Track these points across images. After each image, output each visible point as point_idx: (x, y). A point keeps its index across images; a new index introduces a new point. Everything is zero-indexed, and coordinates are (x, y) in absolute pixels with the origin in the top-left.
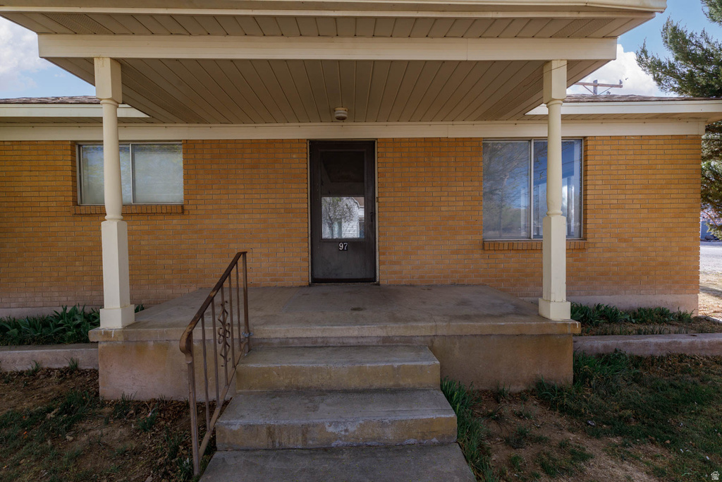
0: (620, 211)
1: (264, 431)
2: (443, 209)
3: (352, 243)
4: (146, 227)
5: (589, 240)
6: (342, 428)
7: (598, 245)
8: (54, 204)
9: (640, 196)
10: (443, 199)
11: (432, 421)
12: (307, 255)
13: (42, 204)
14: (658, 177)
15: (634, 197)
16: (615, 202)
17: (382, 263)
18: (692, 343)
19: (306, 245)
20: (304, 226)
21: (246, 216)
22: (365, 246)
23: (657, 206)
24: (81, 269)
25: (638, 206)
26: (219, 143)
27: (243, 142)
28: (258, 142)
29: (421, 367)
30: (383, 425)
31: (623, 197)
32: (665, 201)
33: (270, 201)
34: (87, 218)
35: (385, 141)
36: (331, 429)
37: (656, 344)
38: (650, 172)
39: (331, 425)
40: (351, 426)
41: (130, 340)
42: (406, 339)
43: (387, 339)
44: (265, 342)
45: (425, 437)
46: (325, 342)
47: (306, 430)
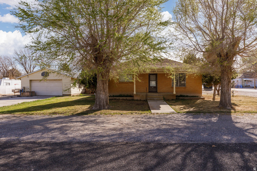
1: (150, 99)
3: (154, 87)
5: (186, 87)
11: (162, 98)
14: (196, 78)
16: (190, 82)
19: (148, 87)
20: (148, 85)
23: (196, 82)
25: (193, 82)
30: (158, 99)
37: (188, 98)
39: (155, 99)
40: (156, 99)
41: (137, 95)
42: (161, 95)
43: (159, 95)
44: (148, 95)
45: (161, 100)
46: (153, 95)
47: (153, 99)
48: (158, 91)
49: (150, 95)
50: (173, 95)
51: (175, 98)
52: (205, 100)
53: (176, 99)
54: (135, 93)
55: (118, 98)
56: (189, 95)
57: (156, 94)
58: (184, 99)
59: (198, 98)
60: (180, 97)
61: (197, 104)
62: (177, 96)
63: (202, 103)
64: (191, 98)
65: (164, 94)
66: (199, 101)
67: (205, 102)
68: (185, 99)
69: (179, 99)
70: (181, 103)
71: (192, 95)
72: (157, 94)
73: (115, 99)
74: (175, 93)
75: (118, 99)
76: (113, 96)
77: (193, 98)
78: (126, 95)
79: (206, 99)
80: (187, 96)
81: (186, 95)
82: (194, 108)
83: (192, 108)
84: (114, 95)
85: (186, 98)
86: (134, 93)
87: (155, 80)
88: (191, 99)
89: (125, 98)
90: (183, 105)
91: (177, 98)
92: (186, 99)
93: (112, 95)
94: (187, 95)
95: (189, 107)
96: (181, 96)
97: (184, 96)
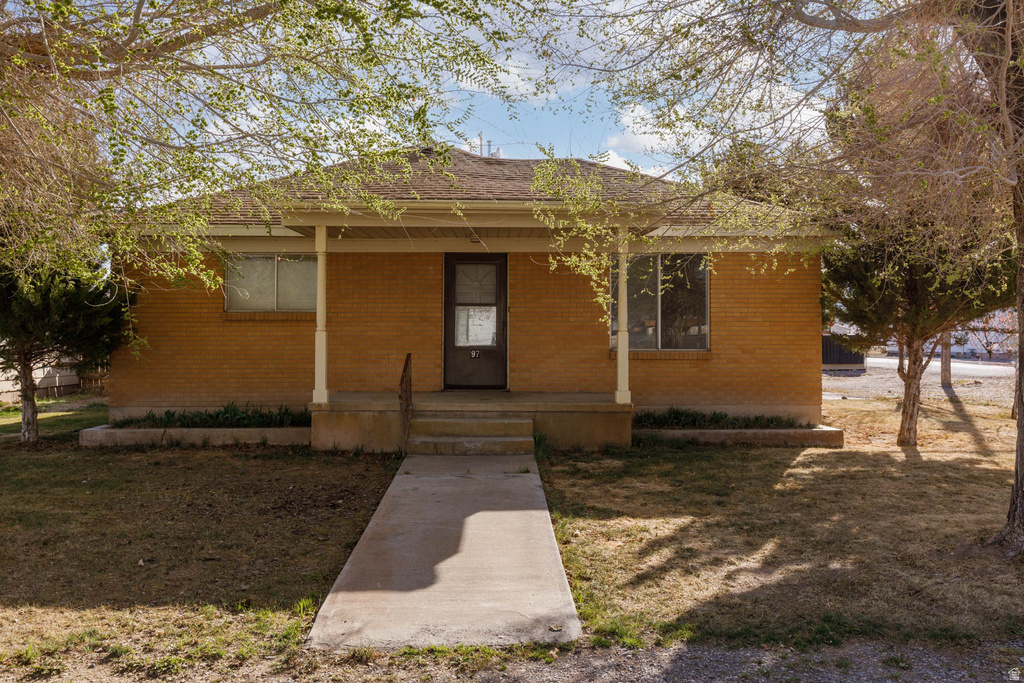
0: (743, 324)
1: (432, 445)
2: (571, 319)
3: (483, 351)
4: (290, 333)
5: (713, 352)
6: (473, 445)
7: (721, 356)
8: (206, 310)
9: (762, 310)
10: (571, 310)
11: (521, 442)
12: (441, 362)
13: (195, 310)
14: (779, 291)
15: (756, 310)
16: (738, 315)
17: (512, 370)
18: (756, 434)
19: (440, 352)
20: (439, 335)
21: (384, 324)
22: (494, 355)
23: (779, 319)
24: (228, 371)
25: (761, 320)
26: (359, 255)
27: (383, 255)
28: (398, 254)
29: (522, 424)
30: (495, 444)
31: (746, 310)
32: (787, 315)
33: (407, 310)
34: (235, 324)
35: (516, 254)
36: (467, 445)
37: (726, 434)
38: (772, 287)
39: (467, 443)
40: (478, 444)
41: (334, 410)
42: (517, 414)
43: (504, 414)
44: (422, 414)
45: (517, 451)
46: (462, 415)
47: (454, 445)
48: (513, 381)
49: (435, 414)
50: (615, 414)
51: (626, 435)
52: (846, 448)
53: (637, 441)
54: (320, 395)
55: (195, 434)
56: (732, 410)
57: (482, 407)
58: (693, 443)
59: (794, 437)
60: (670, 426)
61: (793, 492)
62: (641, 420)
63: (832, 487)
64: (750, 432)
65: (540, 405)
66: (804, 465)
67: (853, 477)
68: (702, 439)
69: (657, 442)
70: (667, 488)
71: (753, 410)
72: (493, 405)
73: (176, 444)
74: (623, 396)
75: (199, 442)
76: (169, 420)
77: (759, 431)
78: (275, 411)
79: (851, 445)
80: (717, 420)
81: (707, 408)
82: (769, 547)
83: (751, 547)
84: (178, 411)
85: (710, 434)
86: (316, 400)
87: (492, 299)
88: (748, 445)
89: (250, 435)
90: (676, 514)
91: (644, 432)
92: (707, 444)
93: (159, 412)
94: (720, 408)
95: (723, 544)
96: (676, 418)
97: (694, 420)
